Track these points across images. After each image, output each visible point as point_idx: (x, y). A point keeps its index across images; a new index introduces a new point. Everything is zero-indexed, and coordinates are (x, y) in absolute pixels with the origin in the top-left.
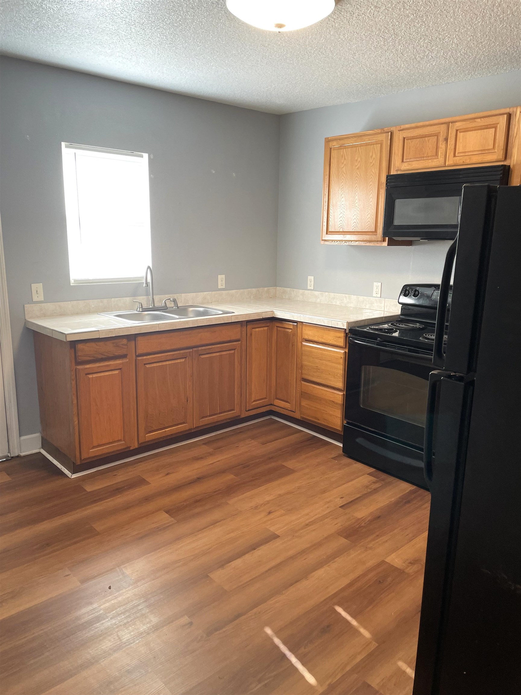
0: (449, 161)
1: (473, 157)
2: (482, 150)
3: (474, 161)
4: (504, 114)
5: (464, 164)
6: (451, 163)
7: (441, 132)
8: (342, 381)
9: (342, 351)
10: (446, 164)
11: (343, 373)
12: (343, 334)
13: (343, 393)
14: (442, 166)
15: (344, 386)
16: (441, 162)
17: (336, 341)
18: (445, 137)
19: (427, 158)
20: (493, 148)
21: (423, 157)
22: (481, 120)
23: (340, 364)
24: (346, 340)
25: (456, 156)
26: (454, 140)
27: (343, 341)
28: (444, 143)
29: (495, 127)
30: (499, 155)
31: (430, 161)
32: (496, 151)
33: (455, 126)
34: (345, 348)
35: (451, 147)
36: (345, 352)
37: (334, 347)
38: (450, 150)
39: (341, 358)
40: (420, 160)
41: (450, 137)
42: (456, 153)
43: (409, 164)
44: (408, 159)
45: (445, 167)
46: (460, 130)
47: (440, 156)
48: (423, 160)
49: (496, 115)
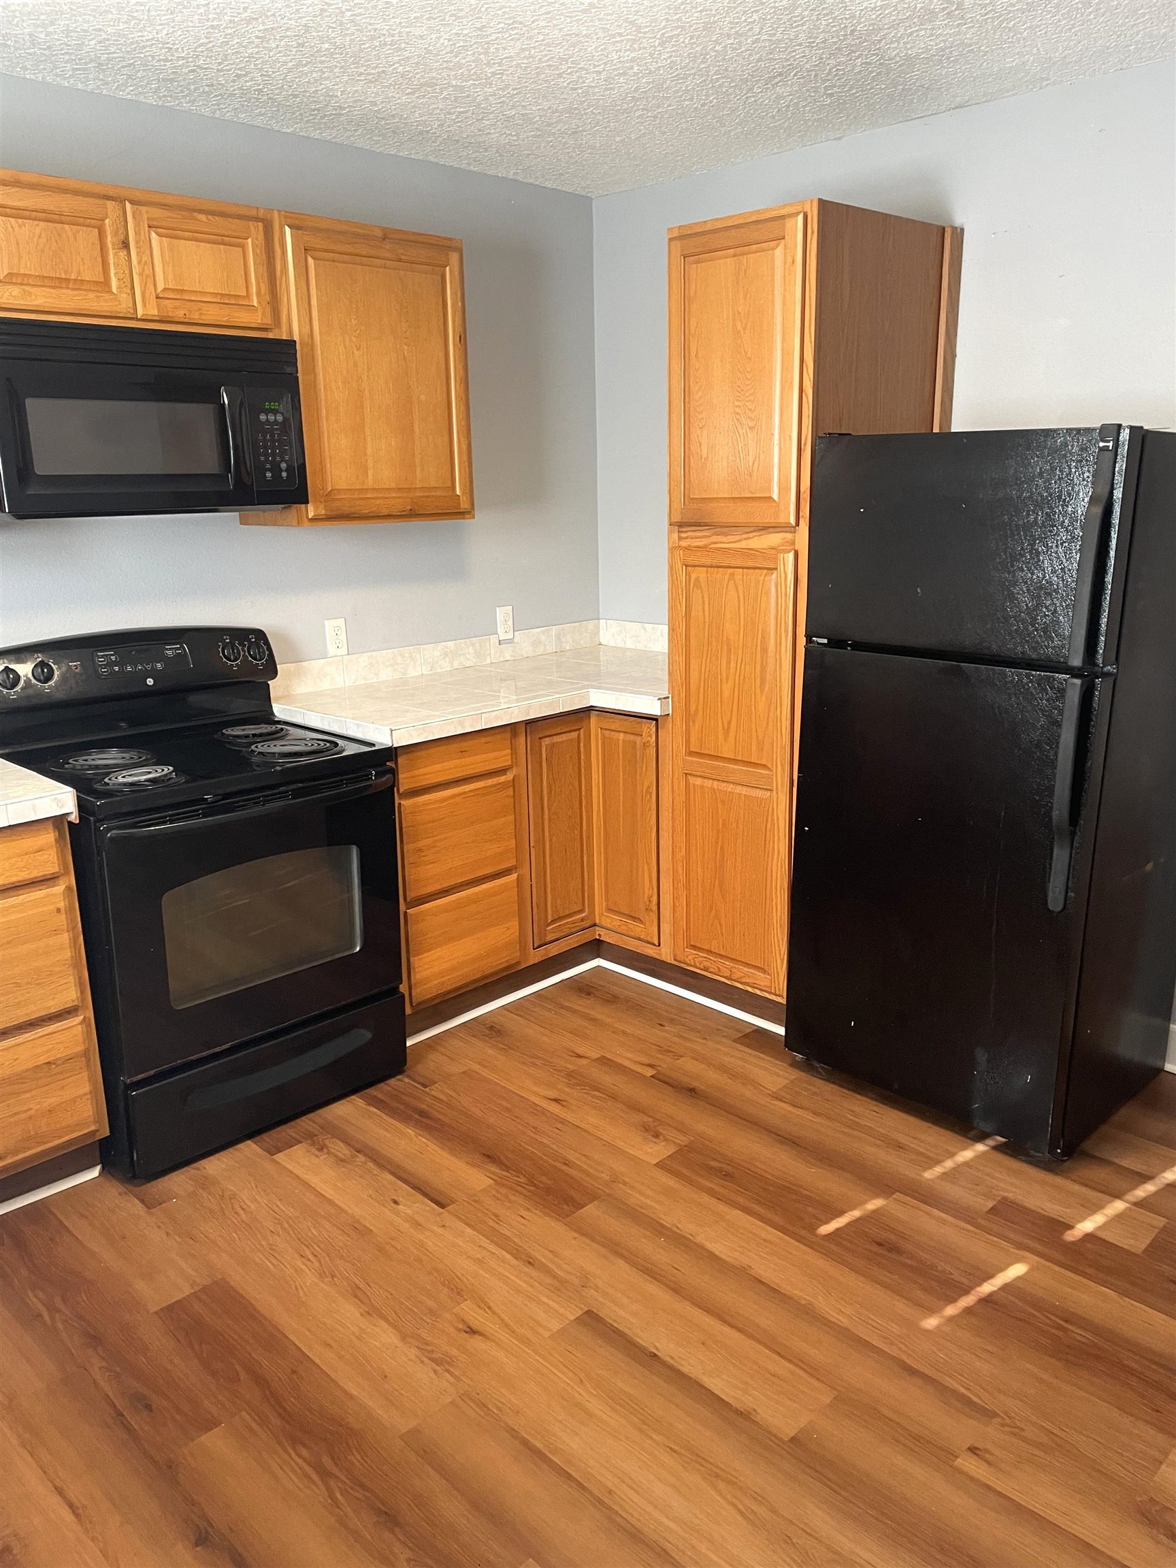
0: (147, 305)
1: (207, 308)
2: (221, 294)
3: (207, 319)
4: (257, 219)
5: (186, 320)
6: (153, 312)
7: (107, 221)
8: (73, 981)
9: (59, 888)
10: (140, 314)
11: (72, 956)
12: (52, 834)
13: (82, 1017)
14: (129, 316)
15: (82, 992)
16: (124, 306)
17: (24, 867)
18: (122, 237)
19: (79, 284)
20: (248, 296)
21: (67, 280)
22: (209, 220)
23: (56, 932)
24: (62, 851)
25: (161, 296)
26: (148, 252)
27: (56, 858)
28: (123, 254)
29: (243, 247)
30: (263, 314)
31: (91, 295)
32: (255, 304)
33: (145, 216)
34: (66, 873)
35: (143, 270)
36: (69, 888)
37: (20, 892)
38: (144, 277)
39: (59, 910)
40: (62, 288)
41: (137, 242)
42: (160, 288)
43: (25, 292)
44: (17, 275)
45: (137, 319)
46: (159, 230)
47: (119, 288)
48: (68, 288)
49: (240, 217)
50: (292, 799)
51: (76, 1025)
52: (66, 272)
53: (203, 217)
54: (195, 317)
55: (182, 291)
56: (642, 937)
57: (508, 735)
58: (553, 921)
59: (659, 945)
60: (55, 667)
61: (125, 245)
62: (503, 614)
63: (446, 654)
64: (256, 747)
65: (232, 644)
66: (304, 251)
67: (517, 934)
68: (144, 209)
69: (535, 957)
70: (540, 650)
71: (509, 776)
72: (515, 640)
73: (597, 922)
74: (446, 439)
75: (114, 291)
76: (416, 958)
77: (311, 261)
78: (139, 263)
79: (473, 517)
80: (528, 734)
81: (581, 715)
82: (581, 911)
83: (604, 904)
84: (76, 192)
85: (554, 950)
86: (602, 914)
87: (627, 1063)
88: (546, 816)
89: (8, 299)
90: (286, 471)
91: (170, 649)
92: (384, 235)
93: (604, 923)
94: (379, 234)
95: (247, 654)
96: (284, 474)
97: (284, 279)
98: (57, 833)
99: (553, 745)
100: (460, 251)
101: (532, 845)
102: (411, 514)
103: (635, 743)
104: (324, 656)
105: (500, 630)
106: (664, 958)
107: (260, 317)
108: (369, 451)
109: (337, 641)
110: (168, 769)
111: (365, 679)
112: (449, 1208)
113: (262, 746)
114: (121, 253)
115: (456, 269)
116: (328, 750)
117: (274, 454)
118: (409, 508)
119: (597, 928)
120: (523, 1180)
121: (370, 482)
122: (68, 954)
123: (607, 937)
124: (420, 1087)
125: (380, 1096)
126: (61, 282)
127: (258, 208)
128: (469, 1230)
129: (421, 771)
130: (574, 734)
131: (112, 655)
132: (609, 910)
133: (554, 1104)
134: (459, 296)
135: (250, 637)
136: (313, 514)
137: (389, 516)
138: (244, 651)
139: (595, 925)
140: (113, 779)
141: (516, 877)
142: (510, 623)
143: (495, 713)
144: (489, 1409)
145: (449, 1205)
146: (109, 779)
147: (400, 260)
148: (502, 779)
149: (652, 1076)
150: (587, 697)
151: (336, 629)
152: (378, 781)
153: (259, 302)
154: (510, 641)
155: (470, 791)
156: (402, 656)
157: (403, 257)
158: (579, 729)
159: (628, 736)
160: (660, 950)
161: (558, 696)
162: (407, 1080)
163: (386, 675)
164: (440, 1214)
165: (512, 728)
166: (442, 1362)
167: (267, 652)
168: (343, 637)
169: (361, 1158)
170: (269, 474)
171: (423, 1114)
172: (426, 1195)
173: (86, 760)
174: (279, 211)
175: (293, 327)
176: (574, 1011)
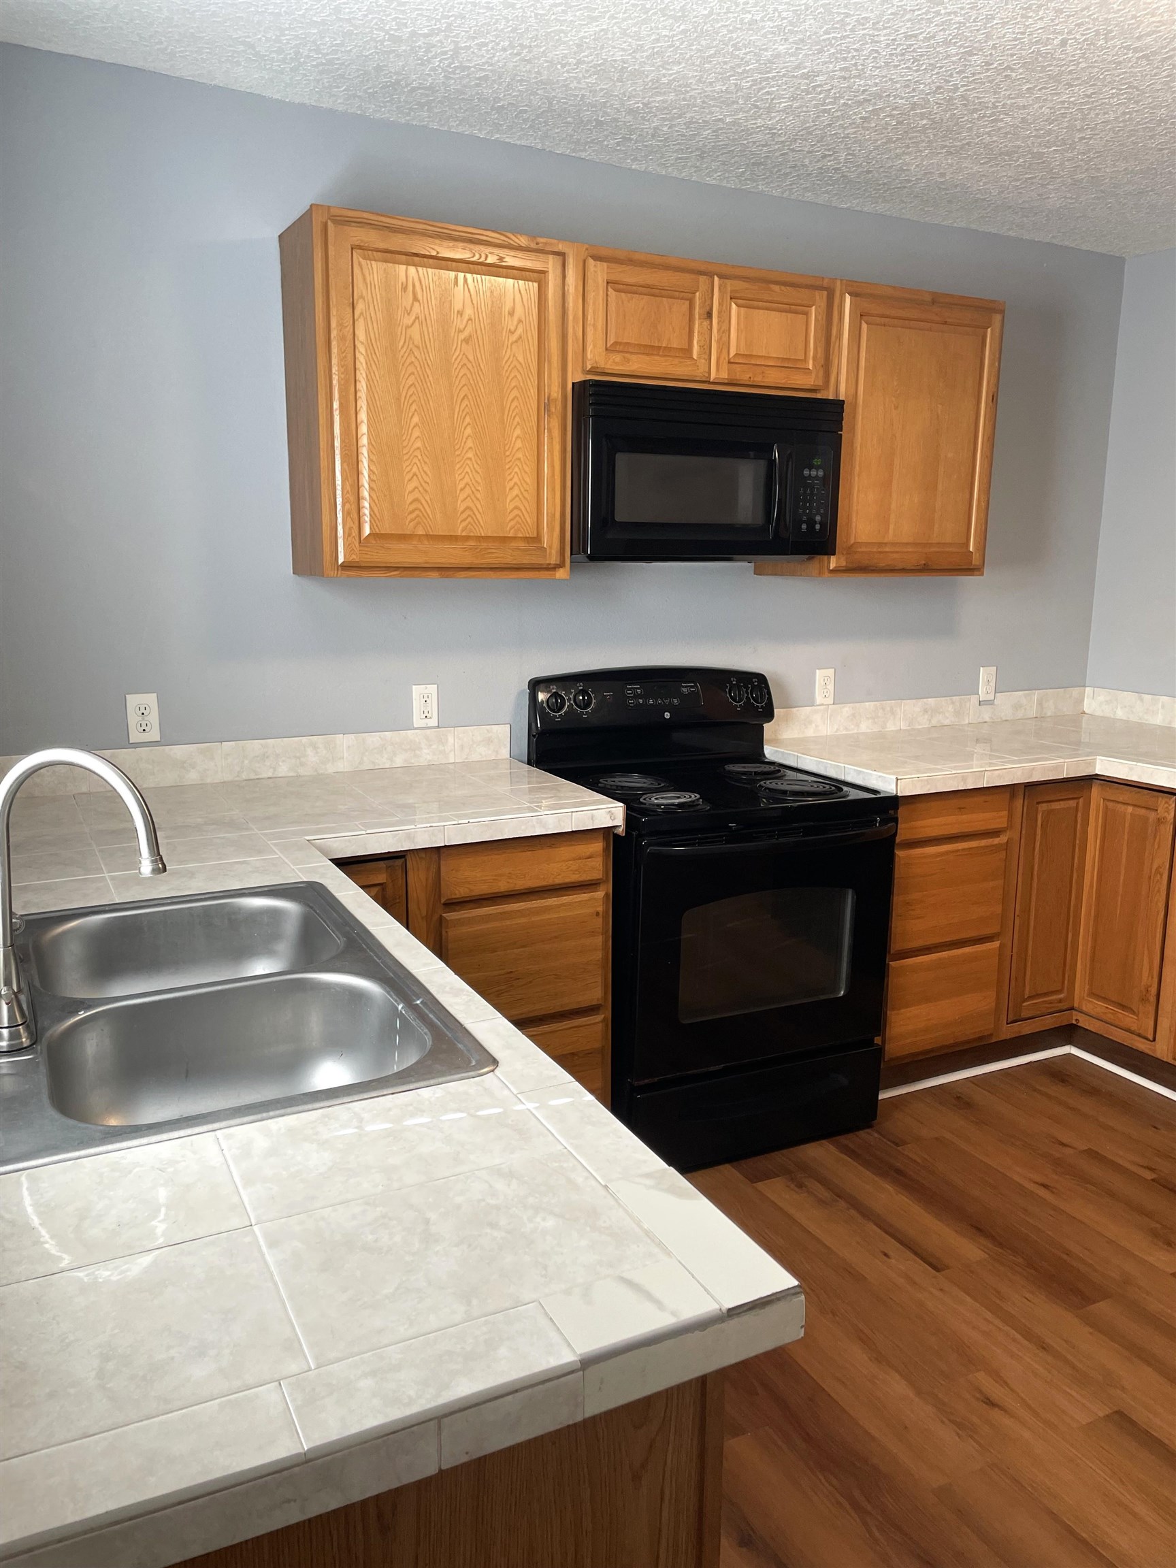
0: (720, 370)
1: (769, 372)
2: (783, 359)
3: (768, 381)
4: (821, 288)
5: (750, 383)
6: (724, 375)
7: (698, 294)
8: (600, 981)
9: (600, 894)
10: (713, 377)
11: (602, 958)
12: (602, 844)
13: (603, 1016)
14: (704, 379)
15: (605, 994)
16: (701, 370)
17: (576, 870)
18: (708, 308)
19: (665, 351)
20: (805, 360)
21: (659, 348)
22: (781, 290)
23: (593, 933)
24: (606, 859)
25: (732, 361)
26: (727, 321)
27: (601, 865)
28: (706, 323)
29: (807, 314)
30: (817, 376)
31: (676, 361)
32: (811, 367)
33: (729, 289)
34: (606, 881)
35: (721, 338)
36: (607, 895)
37: (570, 893)
38: (721, 344)
39: (598, 914)
40: (653, 354)
41: (720, 312)
42: (732, 354)
43: (624, 357)
44: (620, 343)
45: (709, 382)
46: (739, 301)
47: (699, 354)
48: (658, 355)
49: (807, 287)
50: (803, 836)
51: (598, 1023)
52: (659, 340)
53: (776, 288)
54: (759, 380)
55: (751, 356)
56: (1132, 1029)
57: (1007, 796)
58: (1030, 998)
59: (1154, 1040)
60: (593, 696)
61: (709, 315)
62: (986, 676)
63: (926, 711)
64: (765, 783)
65: (738, 685)
66: (861, 315)
67: (994, 1004)
68: (728, 282)
69: (1007, 1032)
70: (1020, 714)
71: (1003, 839)
72: (996, 702)
73: (1076, 1005)
74: (967, 496)
75: (695, 356)
76: (893, 1013)
77: (864, 326)
78: (718, 331)
79: (982, 575)
80: (1026, 798)
81: (1082, 783)
82: (1060, 991)
83: (1087, 987)
84: (677, 269)
85: (1027, 1028)
86: (1083, 998)
87: (1120, 1162)
88: (1035, 885)
89: (611, 365)
90: (820, 524)
91: (686, 687)
92: (933, 299)
93: (1084, 1008)
94: (928, 298)
95: (750, 696)
96: (818, 527)
97: (837, 344)
98: (605, 843)
99: (1050, 812)
100: (1002, 312)
101: (1017, 913)
102: (925, 569)
103: (1148, 819)
104: (812, 704)
105: (982, 689)
106: (1158, 1055)
107: (813, 379)
108: (893, 506)
109: (825, 691)
110: (694, 796)
111: (846, 729)
112: (943, 1272)
113: (770, 783)
114: (705, 323)
115: (998, 330)
116: (832, 793)
117: (811, 508)
118: (924, 562)
119: (1074, 1012)
120: (1020, 1260)
121: (890, 537)
122: (599, 955)
123: (1084, 1022)
124: (892, 1145)
125: (851, 1146)
126: (650, 350)
127: (823, 278)
128: (968, 1299)
129: (919, 823)
130: (1072, 803)
131: (638, 688)
132: (1092, 994)
133: (1043, 1189)
134: (997, 356)
135: (754, 680)
136: (834, 565)
137: (903, 571)
138: (747, 693)
139: (1072, 1009)
140: (648, 799)
141: (998, 945)
142: (993, 684)
143: (996, 772)
144: (1022, 1486)
145: (943, 1270)
146: (645, 799)
147: (945, 323)
148: (996, 841)
149: (1152, 1180)
150: (1092, 764)
151: (826, 678)
152: (882, 828)
153: (814, 365)
154: (990, 703)
155: (963, 849)
156: (883, 709)
157: (948, 320)
158: (1079, 798)
159: (1137, 809)
160: (1155, 1046)
161: (1063, 760)
162: (876, 1135)
163: (865, 727)
164: (935, 1277)
165: (1011, 789)
166: (963, 1427)
167: (767, 696)
168: (831, 687)
169: (842, 1204)
170: (804, 526)
171: (899, 1172)
172: (916, 1253)
173: (614, 781)
174: (841, 280)
175: (841, 389)
176: (1049, 1097)
